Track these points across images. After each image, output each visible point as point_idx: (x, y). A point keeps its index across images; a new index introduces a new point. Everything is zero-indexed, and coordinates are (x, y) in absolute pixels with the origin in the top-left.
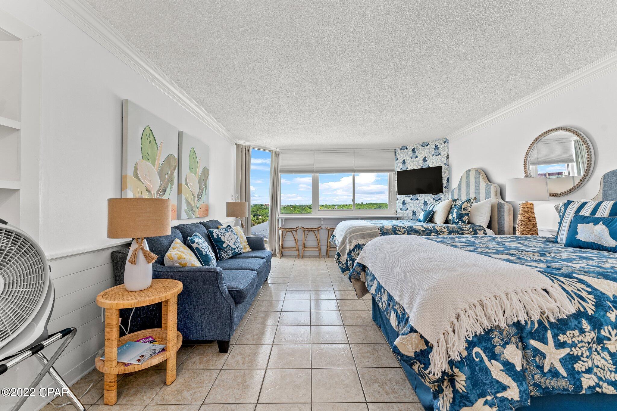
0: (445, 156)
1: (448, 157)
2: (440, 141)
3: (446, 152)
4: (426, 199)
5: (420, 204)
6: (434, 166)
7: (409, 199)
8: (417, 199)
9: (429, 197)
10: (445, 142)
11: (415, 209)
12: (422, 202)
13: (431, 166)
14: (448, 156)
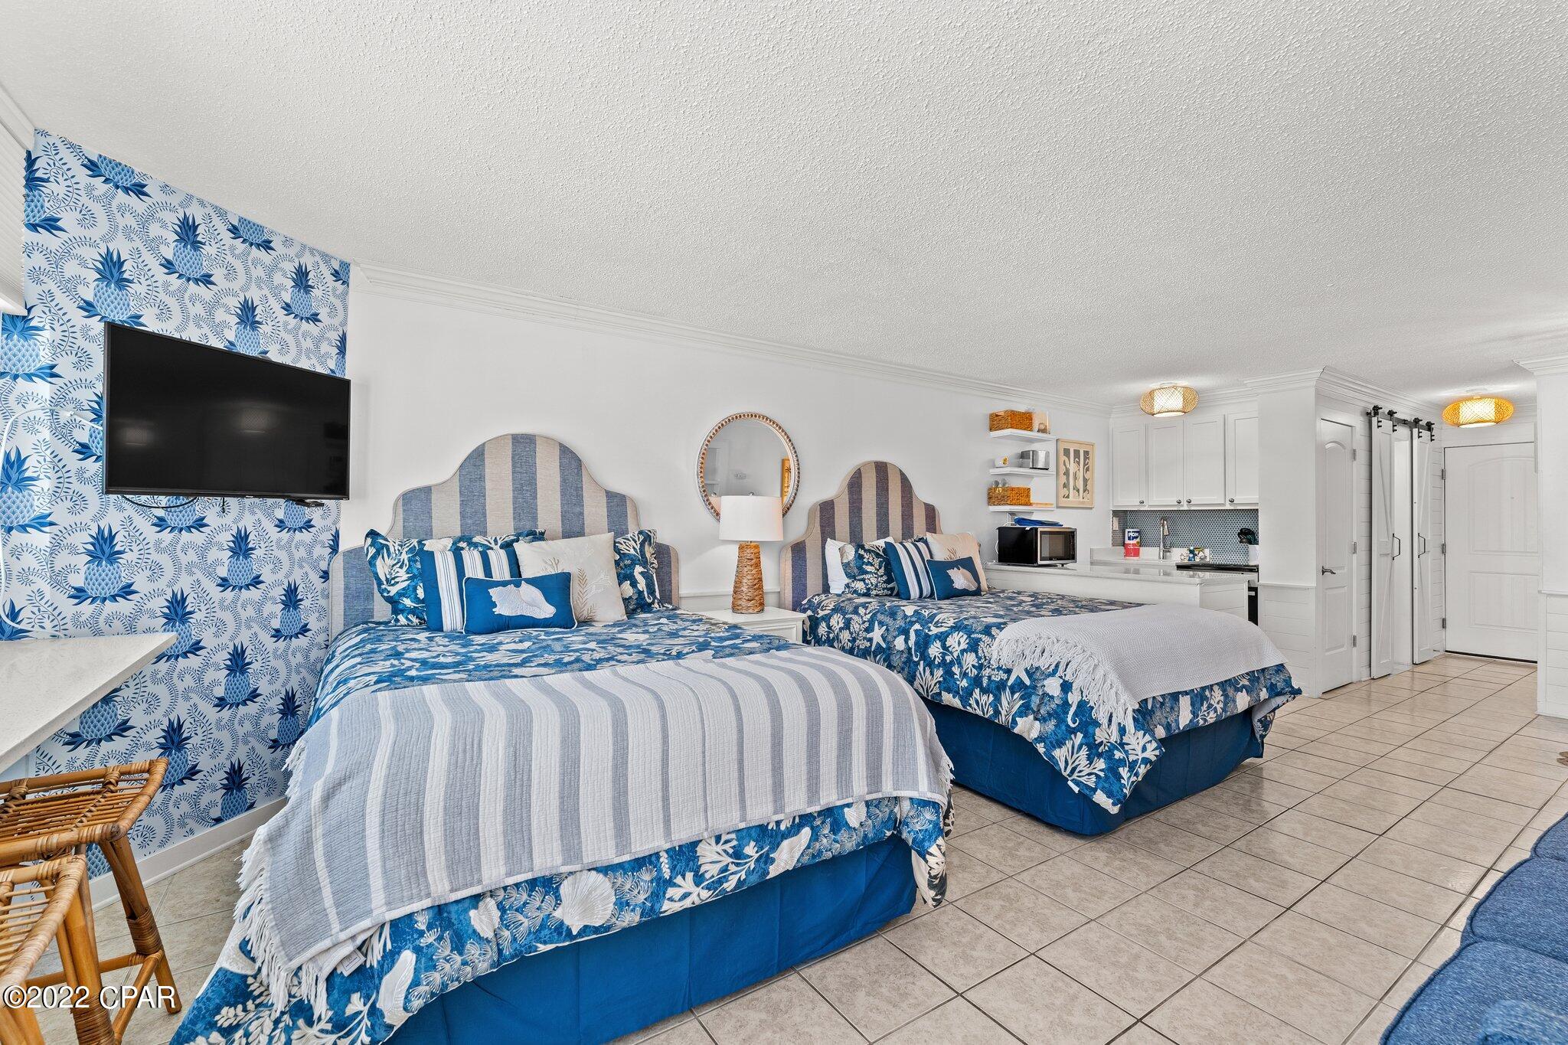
0: (334, 336)
1: (342, 349)
2: (318, 258)
3: (336, 321)
4: (248, 522)
5: (213, 555)
6: (287, 360)
7: (144, 525)
8: (200, 524)
9: (260, 515)
10: (336, 274)
11: (184, 584)
12: (226, 538)
13: (274, 356)
14: (343, 339)
